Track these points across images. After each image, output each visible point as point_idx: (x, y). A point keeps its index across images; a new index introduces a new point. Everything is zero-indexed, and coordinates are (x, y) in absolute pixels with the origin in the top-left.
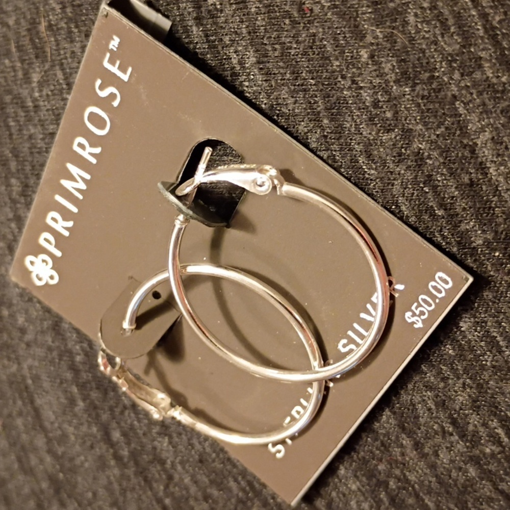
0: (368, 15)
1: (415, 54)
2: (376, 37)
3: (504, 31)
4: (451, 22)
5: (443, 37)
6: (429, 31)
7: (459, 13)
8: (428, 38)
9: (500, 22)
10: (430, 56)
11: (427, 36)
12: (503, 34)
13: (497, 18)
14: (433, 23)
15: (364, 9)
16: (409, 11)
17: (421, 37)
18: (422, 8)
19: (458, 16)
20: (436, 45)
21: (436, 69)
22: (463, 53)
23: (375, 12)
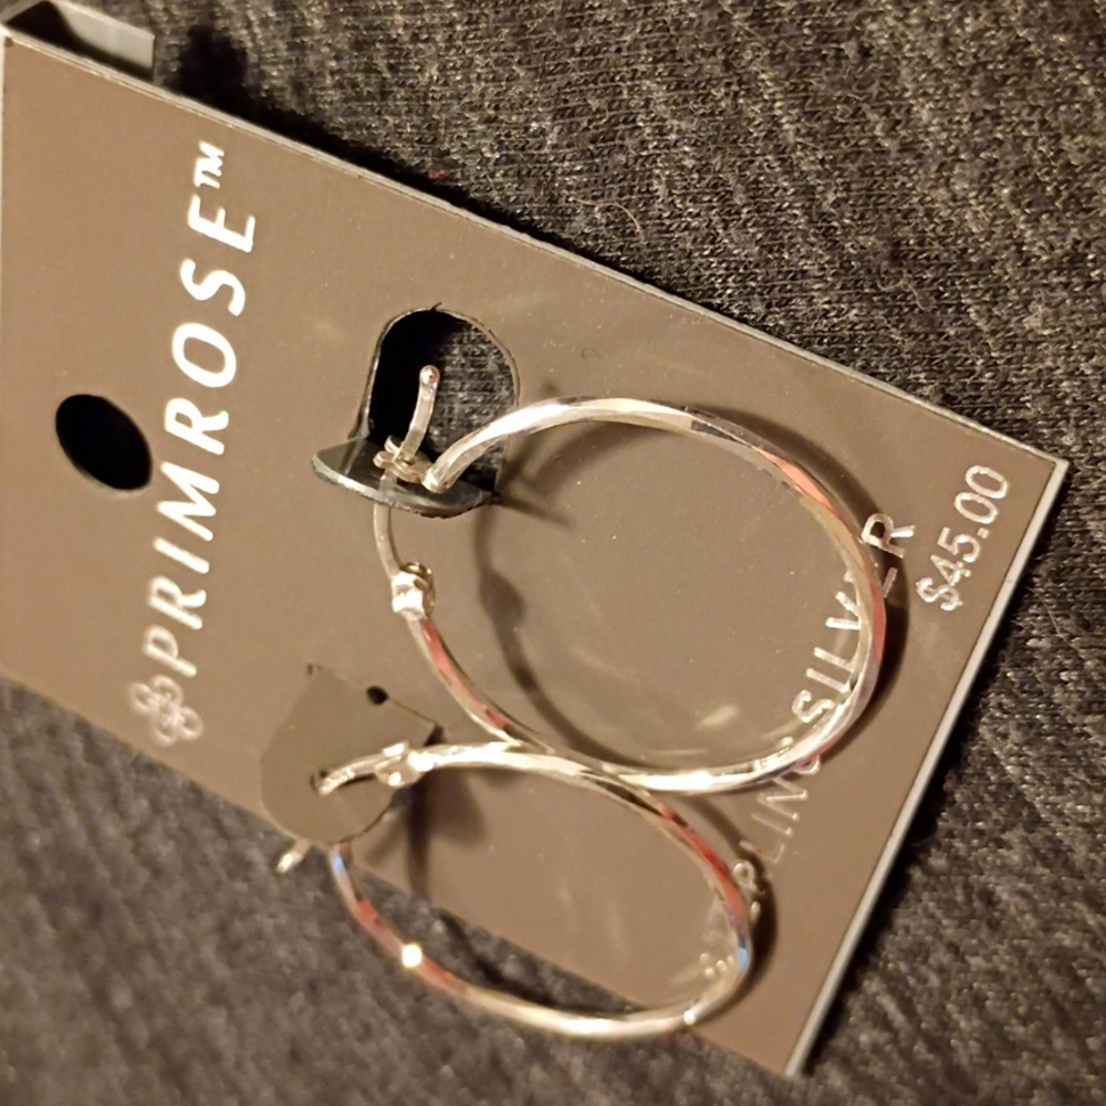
0: (575, 177)
1: (671, 259)
2: (592, 223)
3: (847, 221)
4: (739, 199)
5: (725, 228)
6: (698, 215)
7: (756, 182)
8: (696, 229)
9: (836, 204)
10: (701, 265)
11: (695, 224)
12: (844, 227)
13: (831, 197)
14: (706, 198)
15: (566, 164)
16: (657, 171)
17: (683, 225)
18: (683, 168)
19: (754, 188)
20: (712, 243)
21: (715, 290)
22: (768, 261)
23: (589, 170)
